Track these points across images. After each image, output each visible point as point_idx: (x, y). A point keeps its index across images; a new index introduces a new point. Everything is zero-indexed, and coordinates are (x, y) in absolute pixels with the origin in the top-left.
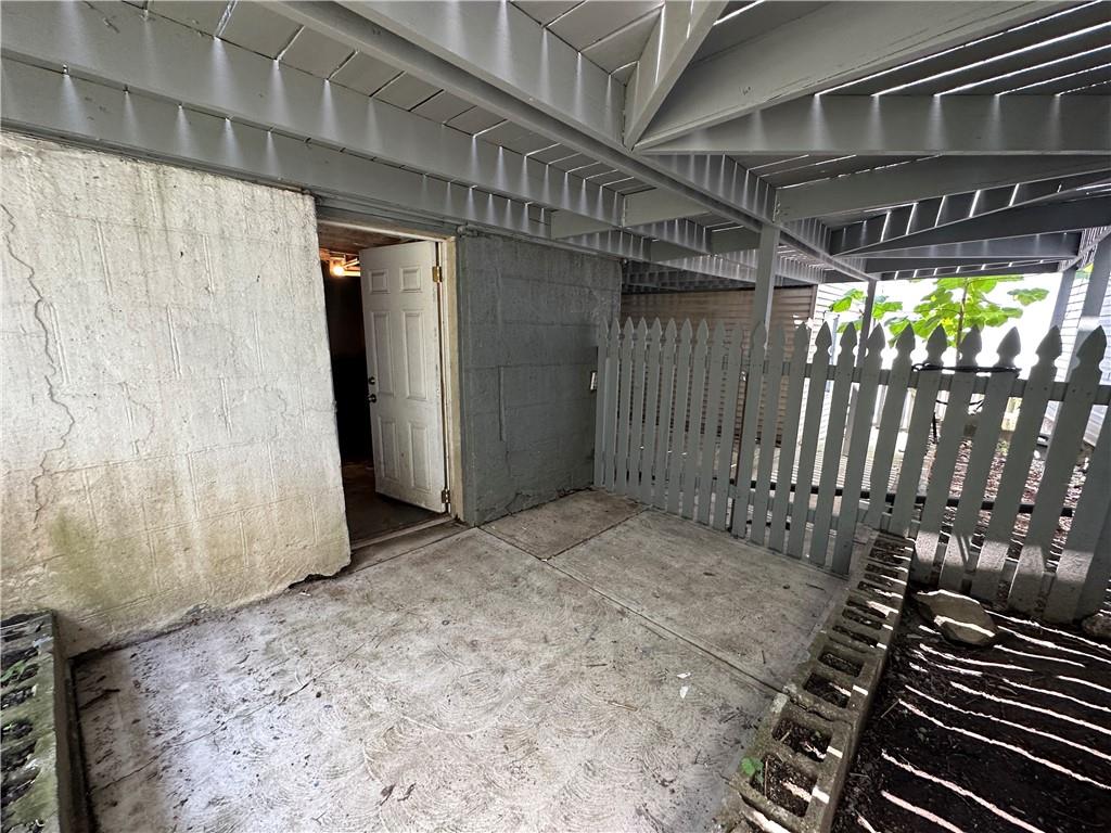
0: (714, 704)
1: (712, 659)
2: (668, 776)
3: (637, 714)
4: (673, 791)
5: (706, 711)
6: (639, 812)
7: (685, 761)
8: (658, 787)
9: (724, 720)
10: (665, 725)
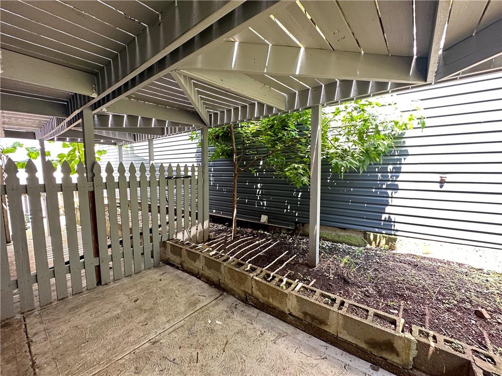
0: (225, 314)
1: (201, 311)
2: (259, 333)
3: (230, 341)
4: (265, 332)
5: (229, 317)
6: (275, 343)
7: (252, 327)
8: (264, 336)
9: (233, 313)
10: (236, 331)
